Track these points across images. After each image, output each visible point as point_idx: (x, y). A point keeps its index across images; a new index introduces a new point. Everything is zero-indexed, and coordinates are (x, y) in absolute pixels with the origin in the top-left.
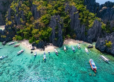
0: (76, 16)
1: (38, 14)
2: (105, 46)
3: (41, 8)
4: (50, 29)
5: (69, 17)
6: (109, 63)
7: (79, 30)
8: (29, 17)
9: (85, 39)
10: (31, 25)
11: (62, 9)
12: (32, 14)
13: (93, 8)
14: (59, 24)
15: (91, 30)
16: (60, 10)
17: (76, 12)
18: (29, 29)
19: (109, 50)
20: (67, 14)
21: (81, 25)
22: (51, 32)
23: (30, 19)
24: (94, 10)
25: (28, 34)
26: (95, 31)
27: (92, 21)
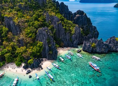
0: (60, 25)
1: (18, 27)
2: (91, 48)
3: (19, 21)
4: (40, 43)
5: (53, 27)
6: (101, 60)
7: (65, 38)
8: (5, 33)
9: (71, 45)
10: (12, 44)
11: (43, 19)
12: (7, 29)
13: (68, 16)
14: (50, 36)
15: (75, 36)
16: (41, 21)
17: (59, 21)
18: (10, 48)
19: (94, 50)
20: (50, 24)
21: (66, 33)
22: (42, 46)
23: (6, 36)
24: (69, 18)
25: (11, 56)
26: (77, 36)
27: (73, 28)
